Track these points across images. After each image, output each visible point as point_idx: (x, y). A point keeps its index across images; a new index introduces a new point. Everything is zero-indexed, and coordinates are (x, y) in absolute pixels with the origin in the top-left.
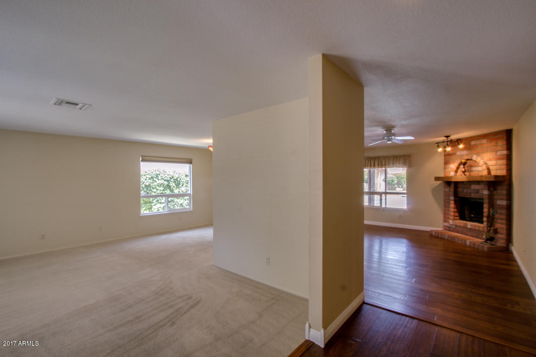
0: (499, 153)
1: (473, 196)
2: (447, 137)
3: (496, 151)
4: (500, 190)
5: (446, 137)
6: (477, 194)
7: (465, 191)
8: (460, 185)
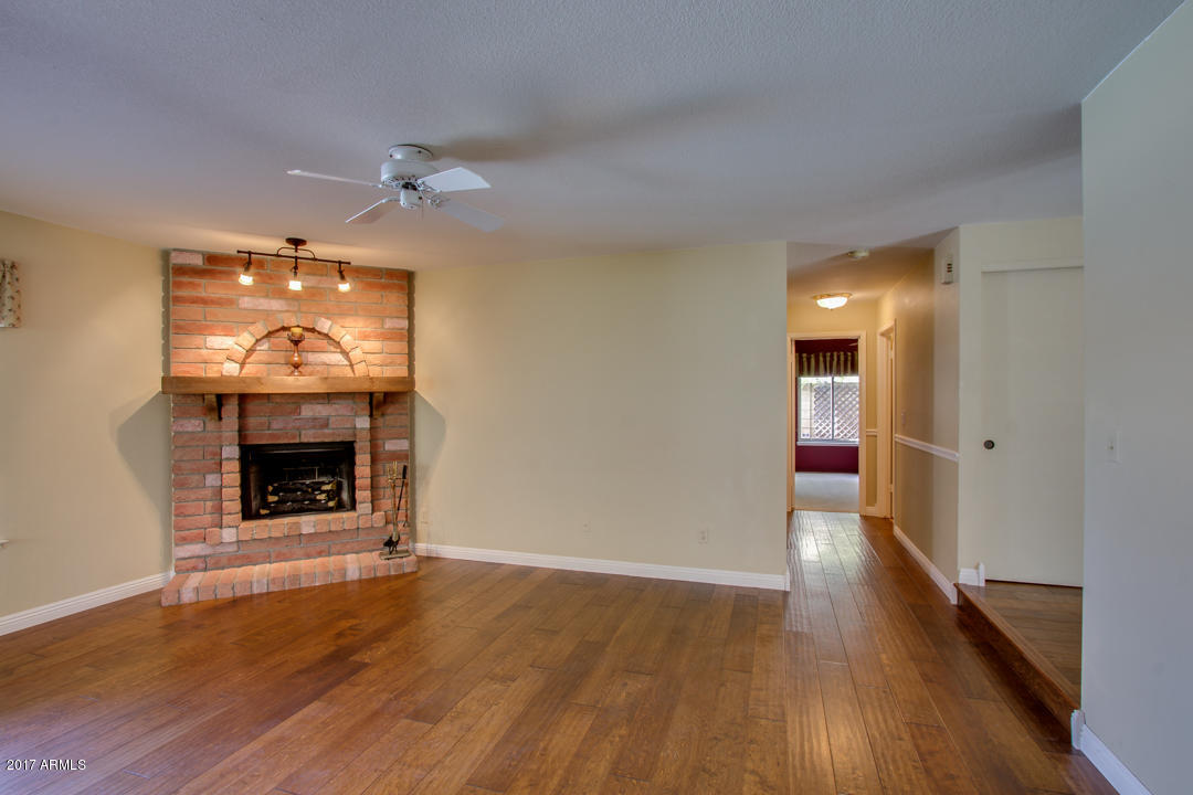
0: (389, 324)
1: (308, 436)
2: (297, 242)
3: (382, 319)
4: (392, 414)
5: (289, 241)
6: (326, 431)
7: (275, 425)
8: (251, 406)
